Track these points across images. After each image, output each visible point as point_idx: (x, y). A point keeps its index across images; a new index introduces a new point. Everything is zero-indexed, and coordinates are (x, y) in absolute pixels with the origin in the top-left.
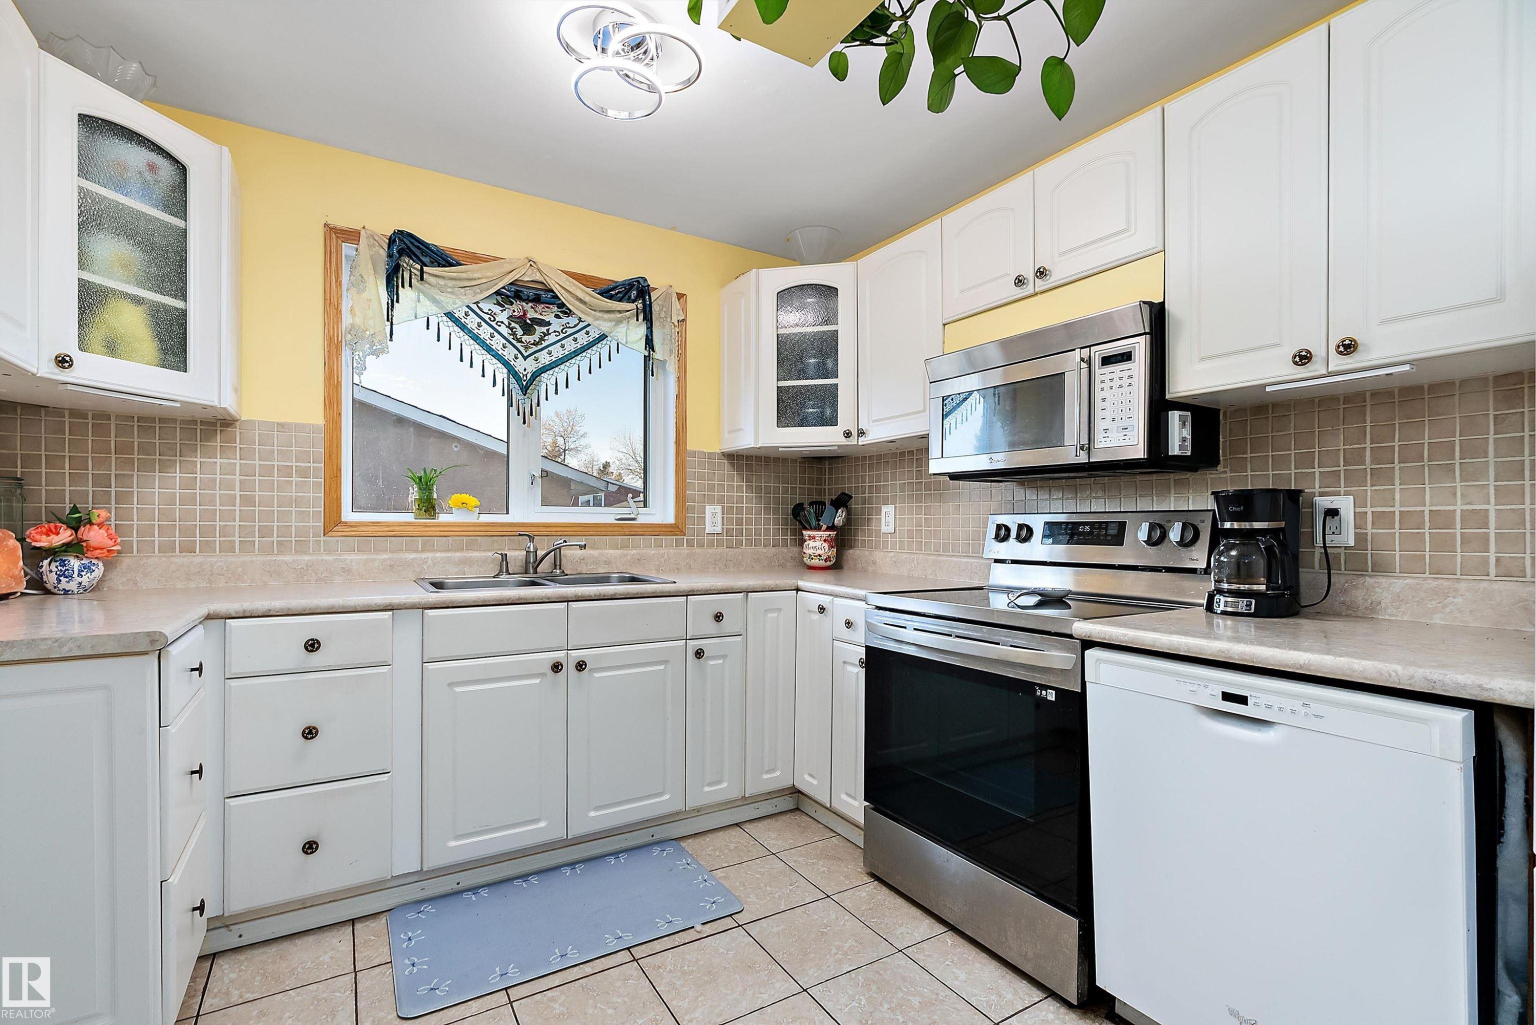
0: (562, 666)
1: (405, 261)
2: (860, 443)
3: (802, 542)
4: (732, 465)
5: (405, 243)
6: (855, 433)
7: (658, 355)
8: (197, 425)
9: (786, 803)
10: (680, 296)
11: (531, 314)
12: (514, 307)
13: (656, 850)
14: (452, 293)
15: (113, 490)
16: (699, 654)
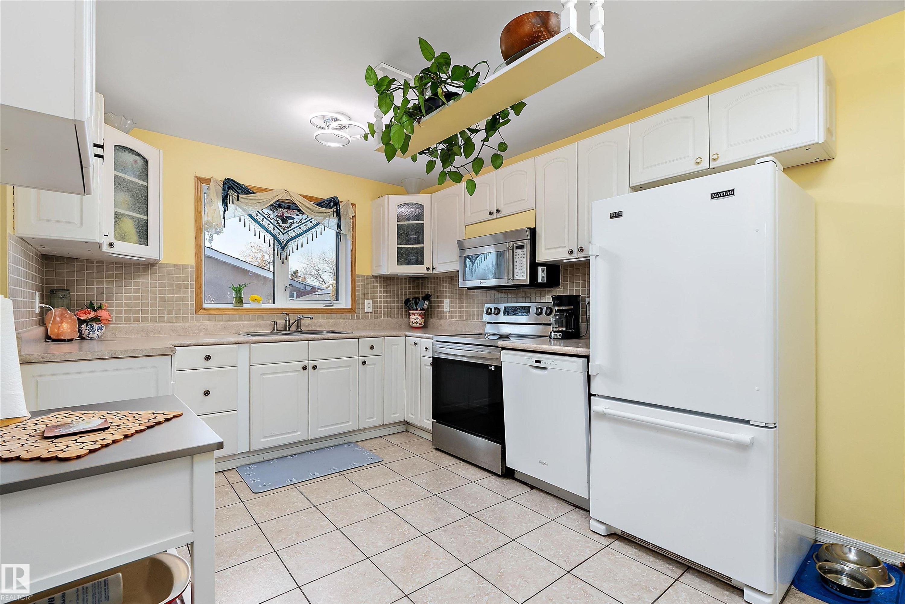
0: (307, 367)
1: (231, 192)
2: (433, 273)
3: (409, 315)
4: (377, 281)
5: (230, 184)
6: (431, 268)
7: (343, 232)
8: (140, 265)
9: (401, 428)
10: (353, 205)
11: (286, 214)
12: (278, 211)
13: (346, 446)
14: (251, 206)
15: (105, 294)
16: (364, 363)
